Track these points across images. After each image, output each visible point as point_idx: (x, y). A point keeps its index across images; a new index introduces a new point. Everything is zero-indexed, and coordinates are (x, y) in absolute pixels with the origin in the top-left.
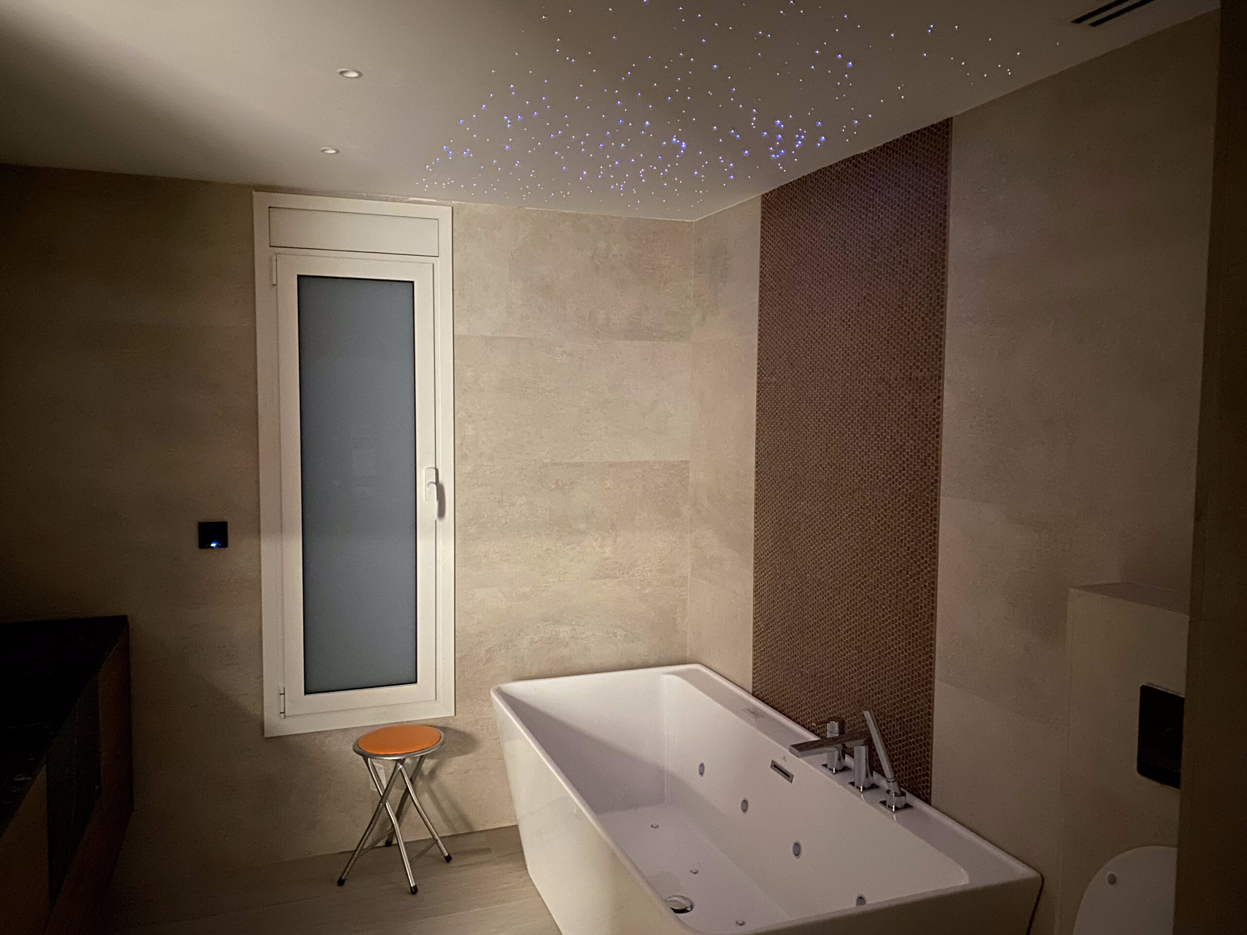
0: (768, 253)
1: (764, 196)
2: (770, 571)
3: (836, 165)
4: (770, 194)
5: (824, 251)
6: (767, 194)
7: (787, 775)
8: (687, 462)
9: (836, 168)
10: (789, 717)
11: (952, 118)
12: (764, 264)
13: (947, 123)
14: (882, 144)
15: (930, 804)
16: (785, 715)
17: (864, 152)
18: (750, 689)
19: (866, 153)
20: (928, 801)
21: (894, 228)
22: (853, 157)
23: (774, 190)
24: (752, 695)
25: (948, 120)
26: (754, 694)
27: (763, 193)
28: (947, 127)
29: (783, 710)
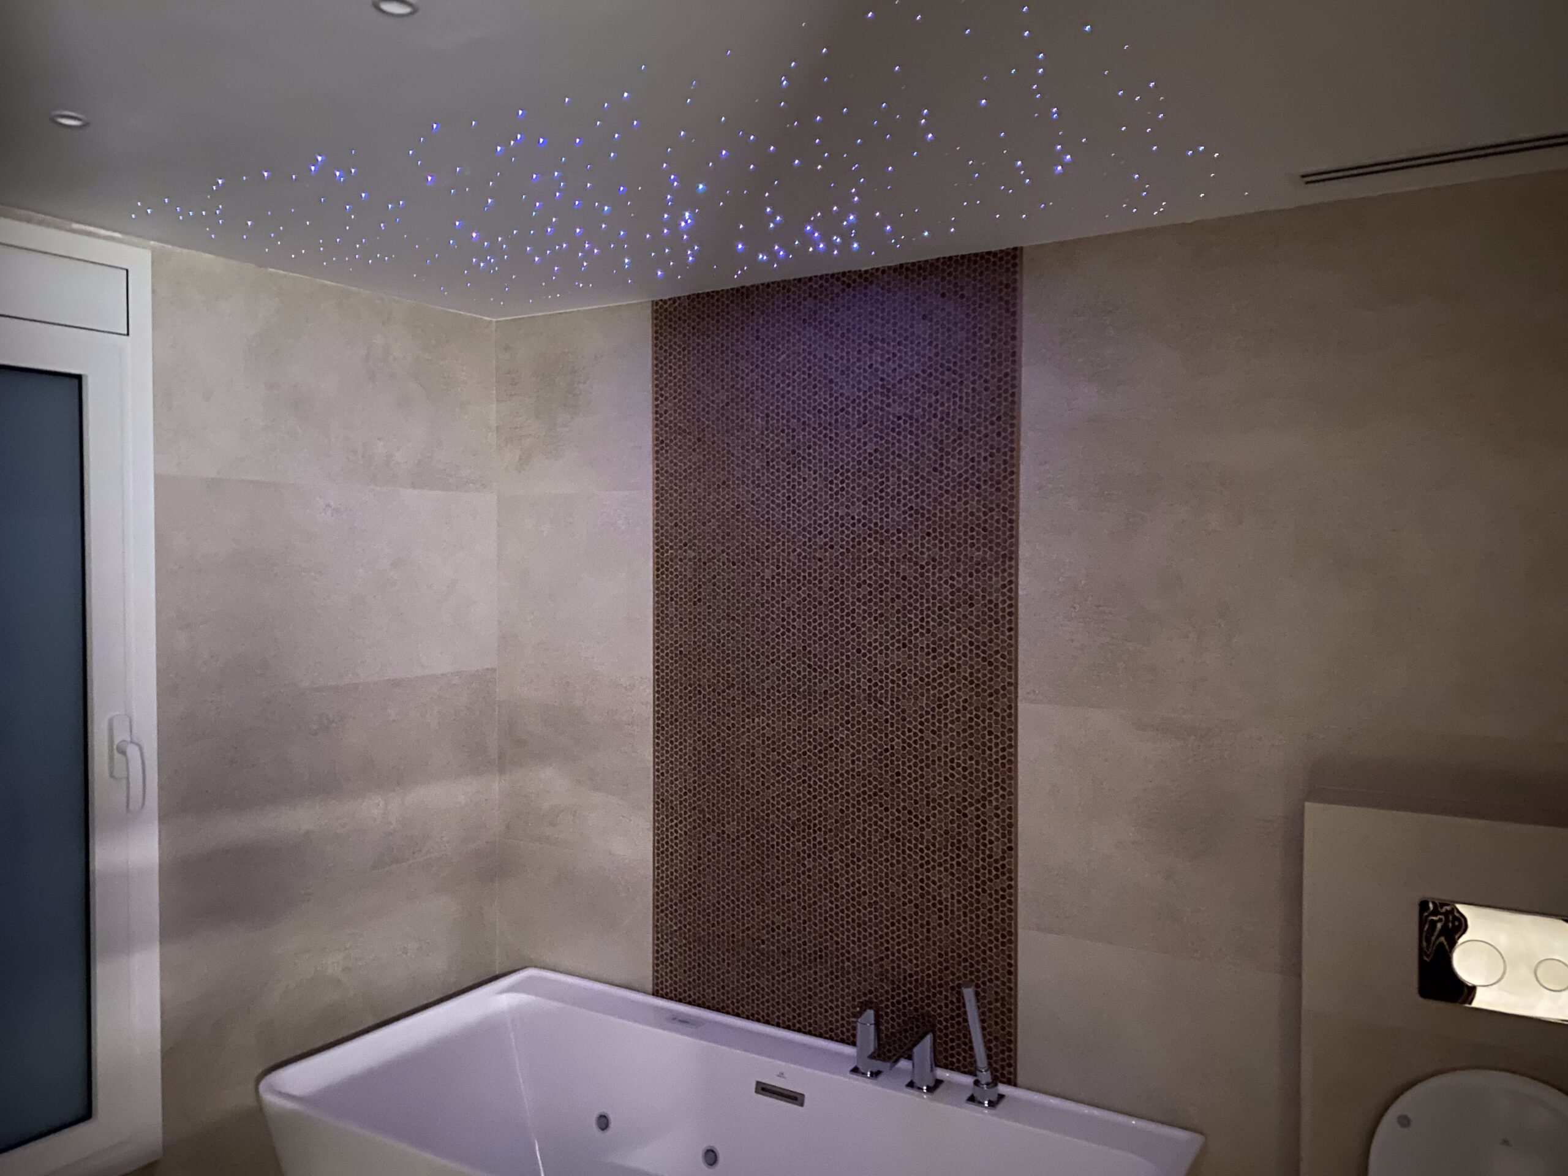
0: (670, 381)
1: (657, 303)
2: (690, 817)
3: (810, 279)
4: (669, 303)
5: (790, 388)
6: (665, 302)
7: (795, 1098)
8: (493, 670)
9: (809, 284)
10: (738, 1015)
11: (1022, 248)
12: (662, 395)
13: (1014, 253)
15: (1015, 1085)
16: (728, 1013)
17: (863, 269)
19: (866, 272)
22: (844, 274)
23: (679, 298)
24: (653, 995)
25: (1015, 249)
26: (656, 994)
27: (658, 298)
28: (1015, 257)
29: (723, 1008)
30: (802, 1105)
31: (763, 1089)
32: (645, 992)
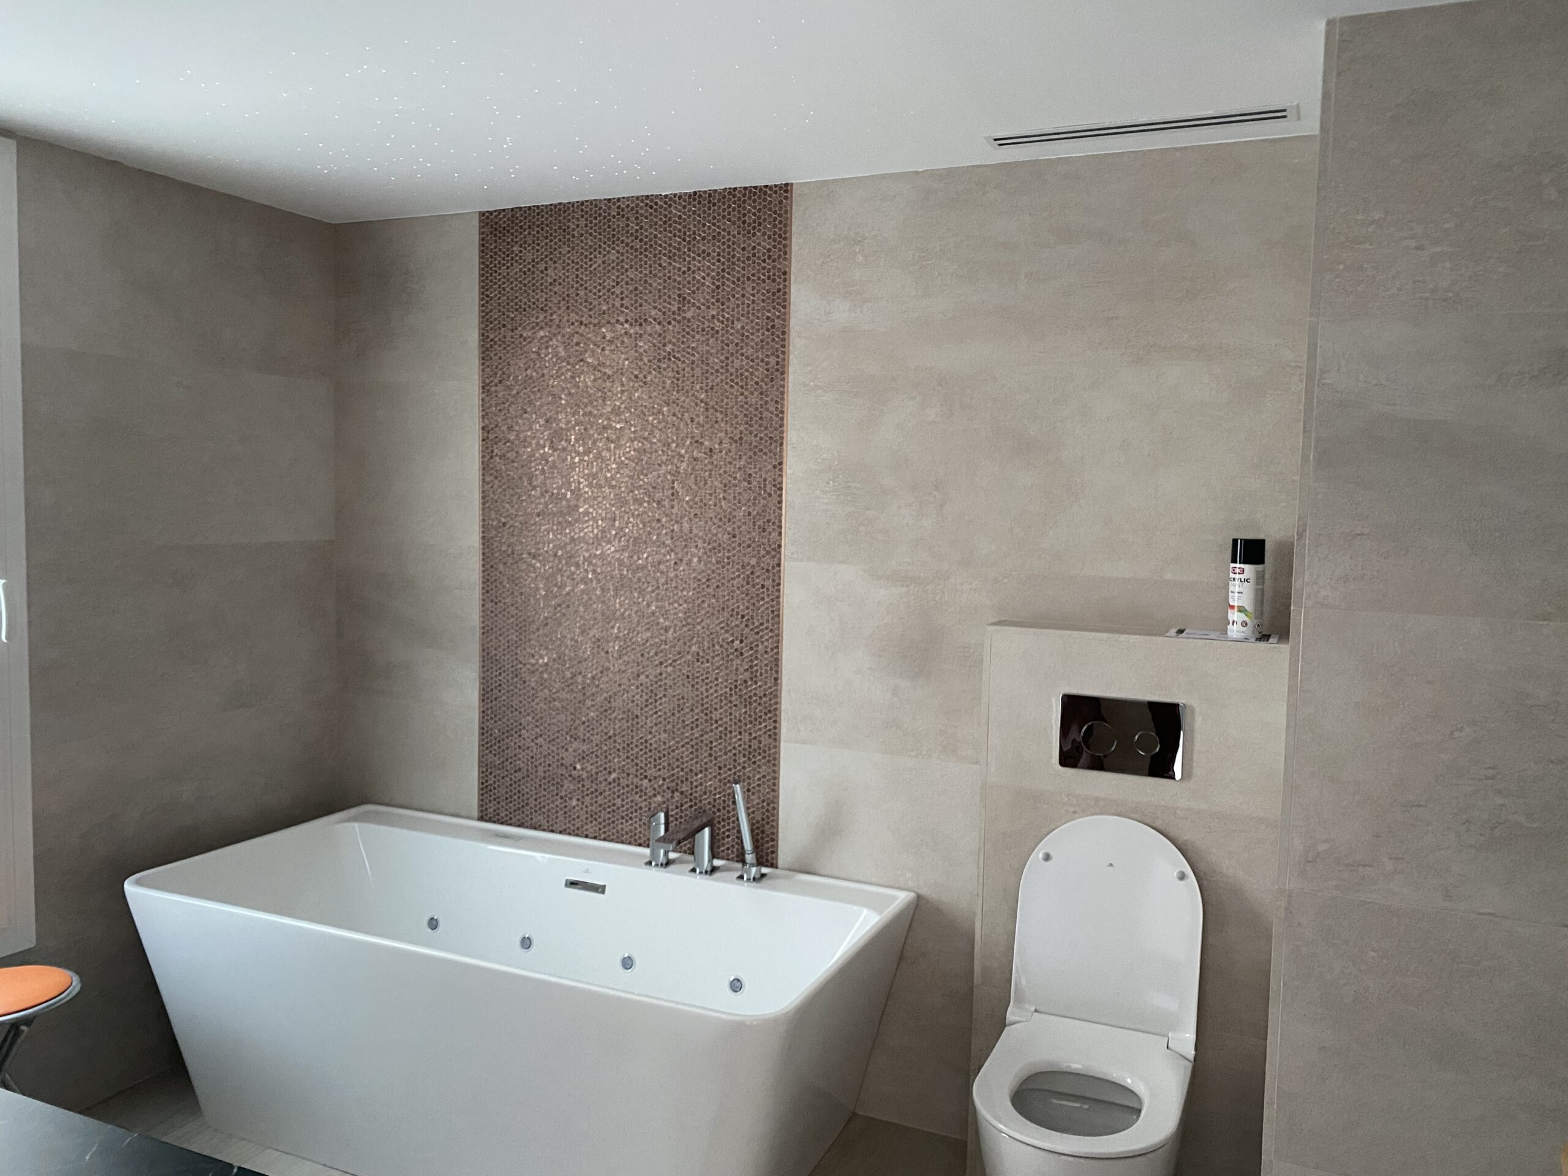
1: (483, 214)
4: (494, 214)
6: (491, 213)
7: (599, 889)
8: (331, 542)
10: (552, 831)
11: (792, 184)
12: (488, 296)
13: (786, 188)
14: (692, 191)
15: (777, 868)
16: (544, 830)
17: (663, 194)
18: (476, 814)
20: (773, 865)
21: (713, 284)
23: (504, 210)
24: (478, 820)
25: (786, 185)
26: (481, 819)
27: (483, 209)
28: (786, 191)
30: (604, 892)
31: (573, 884)
32: (471, 819)
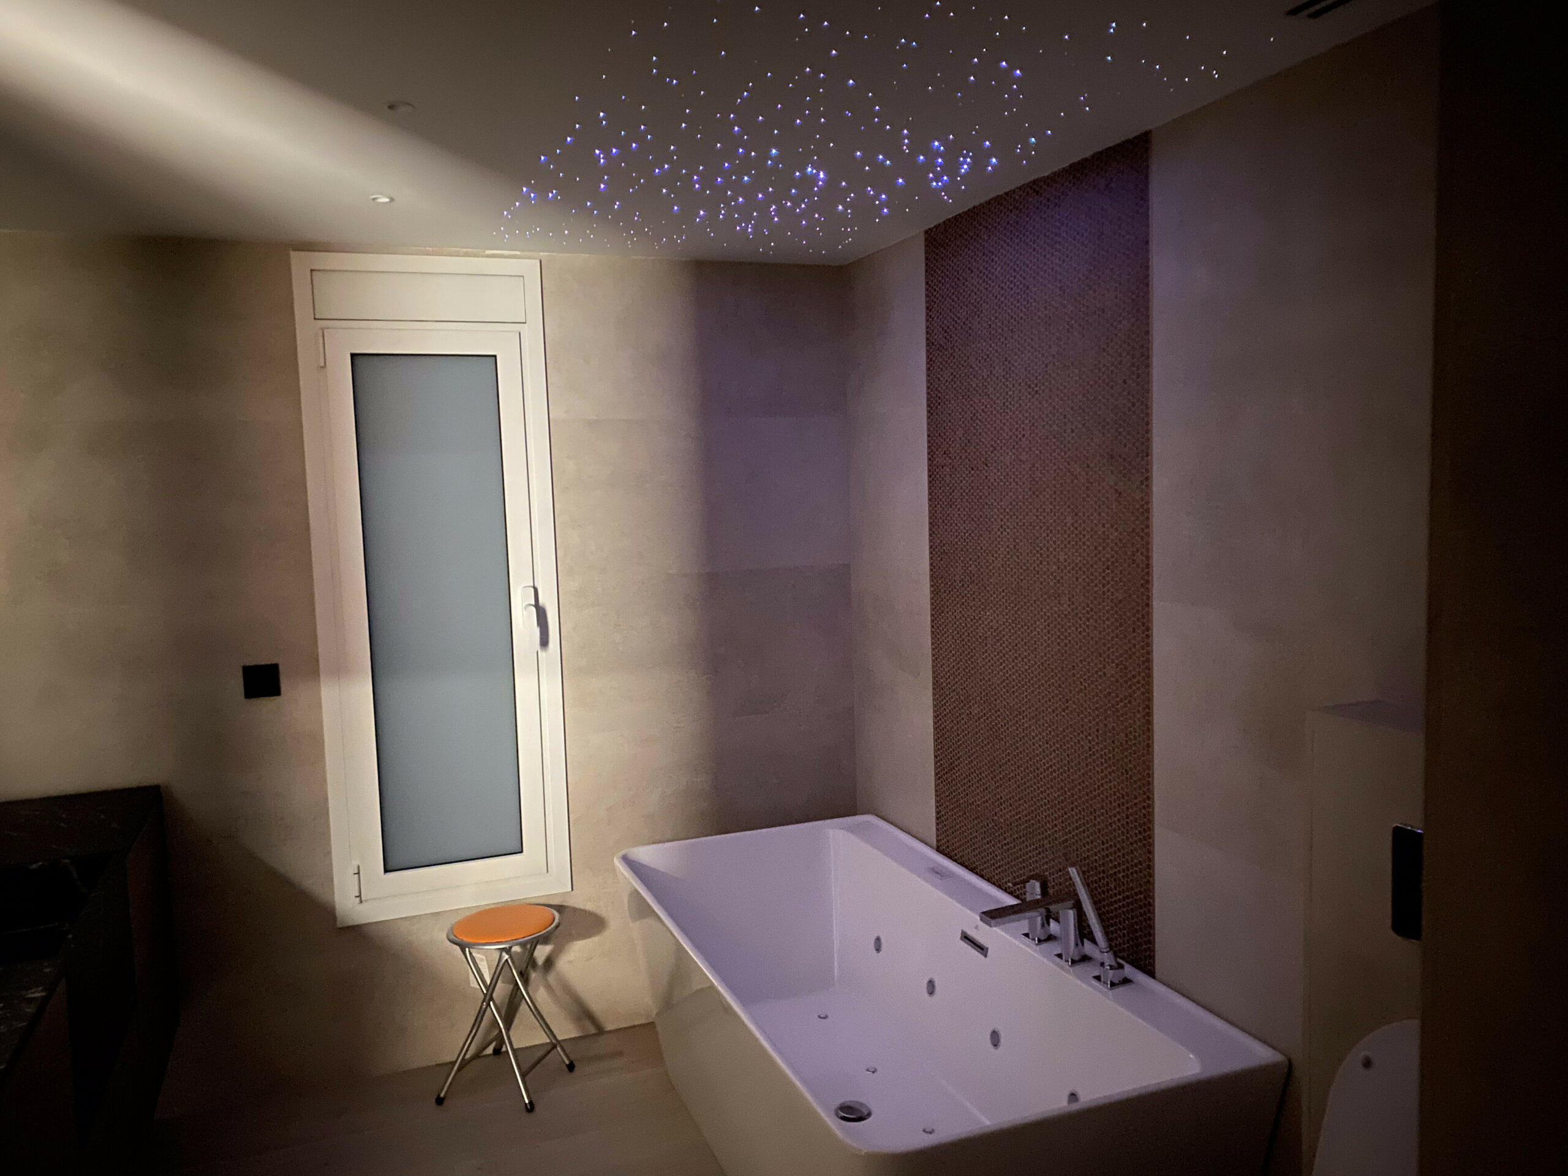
0: (935, 303)
1: (927, 232)
2: (952, 697)
3: (1014, 191)
4: (934, 230)
5: (1003, 299)
6: (931, 229)
7: (982, 949)
8: (847, 566)
9: (1013, 196)
10: (982, 876)
11: (1150, 131)
12: (930, 317)
13: (1146, 137)
15: (1154, 977)
16: (977, 874)
17: (1046, 174)
18: (934, 843)
19: (1048, 176)
20: (1151, 974)
21: (1086, 269)
22: (1034, 182)
23: (939, 224)
24: (937, 851)
25: (1146, 132)
27: (927, 228)
28: (1145, 142)
29: (975, 868)
30: (986, 956)
31: (966, 938)
32: (931, 847)
